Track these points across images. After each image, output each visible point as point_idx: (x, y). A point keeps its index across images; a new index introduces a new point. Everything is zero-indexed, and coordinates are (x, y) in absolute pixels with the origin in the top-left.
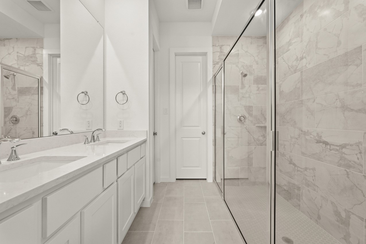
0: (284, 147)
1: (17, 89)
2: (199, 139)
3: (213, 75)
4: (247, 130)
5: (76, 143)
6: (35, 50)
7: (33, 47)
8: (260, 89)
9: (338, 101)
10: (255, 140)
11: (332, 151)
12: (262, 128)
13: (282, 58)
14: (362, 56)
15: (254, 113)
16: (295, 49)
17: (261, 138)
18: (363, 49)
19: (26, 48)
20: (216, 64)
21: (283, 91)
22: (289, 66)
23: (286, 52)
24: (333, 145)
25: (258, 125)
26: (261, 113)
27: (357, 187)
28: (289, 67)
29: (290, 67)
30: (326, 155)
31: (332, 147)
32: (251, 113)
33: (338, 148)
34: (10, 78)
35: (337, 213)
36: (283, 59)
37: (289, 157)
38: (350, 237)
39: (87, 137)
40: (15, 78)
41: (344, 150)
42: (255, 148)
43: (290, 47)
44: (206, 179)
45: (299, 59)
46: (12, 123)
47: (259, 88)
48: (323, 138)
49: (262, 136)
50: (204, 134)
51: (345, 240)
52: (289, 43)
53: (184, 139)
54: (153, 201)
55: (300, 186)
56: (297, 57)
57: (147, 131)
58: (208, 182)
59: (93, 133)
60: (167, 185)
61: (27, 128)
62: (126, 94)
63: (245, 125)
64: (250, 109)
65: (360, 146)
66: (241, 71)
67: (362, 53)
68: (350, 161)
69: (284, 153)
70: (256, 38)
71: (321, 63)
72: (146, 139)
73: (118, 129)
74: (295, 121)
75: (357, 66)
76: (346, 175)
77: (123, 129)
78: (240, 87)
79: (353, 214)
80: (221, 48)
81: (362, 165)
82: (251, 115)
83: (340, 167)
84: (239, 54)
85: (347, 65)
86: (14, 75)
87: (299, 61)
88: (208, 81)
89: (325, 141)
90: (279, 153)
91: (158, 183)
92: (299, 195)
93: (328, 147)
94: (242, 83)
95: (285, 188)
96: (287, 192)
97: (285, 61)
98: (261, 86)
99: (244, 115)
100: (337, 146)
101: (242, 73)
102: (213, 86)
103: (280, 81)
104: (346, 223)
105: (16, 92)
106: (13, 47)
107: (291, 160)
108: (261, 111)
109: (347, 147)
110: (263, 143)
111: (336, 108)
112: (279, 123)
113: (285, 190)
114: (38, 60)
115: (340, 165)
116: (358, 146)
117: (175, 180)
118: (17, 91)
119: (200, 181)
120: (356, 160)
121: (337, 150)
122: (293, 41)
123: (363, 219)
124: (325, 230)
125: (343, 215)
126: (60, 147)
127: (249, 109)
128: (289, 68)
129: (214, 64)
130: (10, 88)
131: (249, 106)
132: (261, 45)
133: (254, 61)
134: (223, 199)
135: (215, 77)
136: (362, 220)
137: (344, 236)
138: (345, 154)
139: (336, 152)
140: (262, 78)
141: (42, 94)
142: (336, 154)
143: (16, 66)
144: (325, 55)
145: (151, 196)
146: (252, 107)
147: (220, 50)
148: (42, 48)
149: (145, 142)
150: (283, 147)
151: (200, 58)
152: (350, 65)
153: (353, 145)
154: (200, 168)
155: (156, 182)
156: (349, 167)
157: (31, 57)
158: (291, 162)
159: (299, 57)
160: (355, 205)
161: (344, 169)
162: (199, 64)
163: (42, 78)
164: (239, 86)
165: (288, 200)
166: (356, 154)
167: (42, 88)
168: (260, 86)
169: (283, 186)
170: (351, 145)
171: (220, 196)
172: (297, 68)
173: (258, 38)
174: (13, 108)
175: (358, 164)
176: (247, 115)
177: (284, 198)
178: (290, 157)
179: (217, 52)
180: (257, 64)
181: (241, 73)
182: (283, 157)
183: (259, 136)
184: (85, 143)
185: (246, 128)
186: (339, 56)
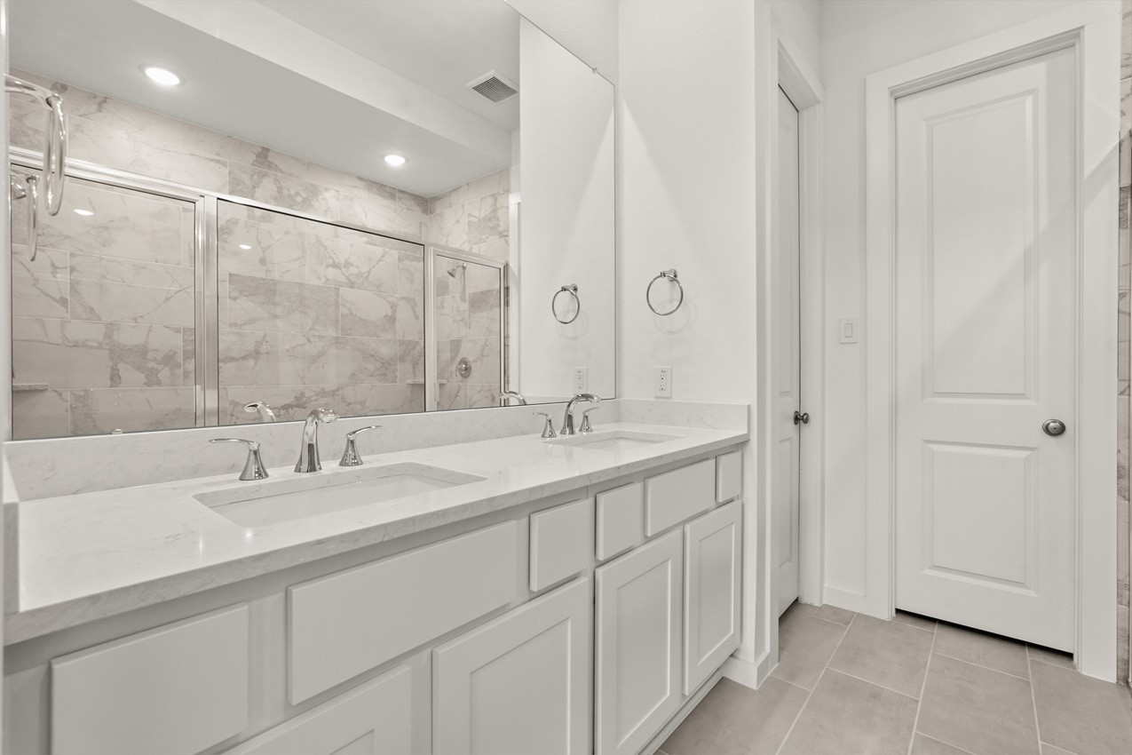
1: (467, 297)
3: (1125, 134)
5: (523, 433)
6: (496, 200)
7: (493, 196)
19: (482, 199)
34: (457, 275)
39: (550, 417)
40: (466, 274)
46: (462, 375)
50: (1053, 431)
54: (776, 672)
57: (749, 406)
58: (1085, 673)
59: (569, 406)
60: (848, 623)
61: (483, 386)
62: (677, 281)
72: (748, 434)
73: (656, 397)
77: (670, 398)
86: (464, 268)
88: (1088, 170)
91: (811, 606)
102: (1124, 190)
105: (465, 306)
106: (463, 206)
114: (501, 224)
117: (886, 614)
118: (467, 303)
119: (1029, 655)
126: (475, 439)
130: (458, 295)
141: (507, 303)
143: (466, 248)
145: (768, 649)
148: (508, 191)
149: (740, 445)
154: (1031, 593)
155: (805, 600)
157: (490, 220)
162: (1030, 101)
163: (506, 266)
167: (507, 289)
174: (461, 341)
184: (543, 436)
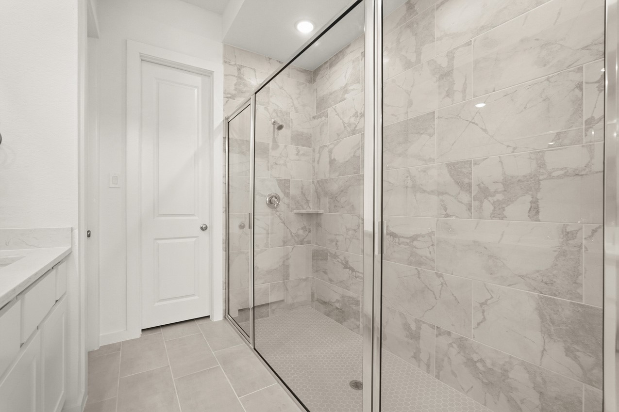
0: (336, 244)
2: (194, 239)
3: (224, 118)
4: (281, 219)
8: (301, 152)
9: (409, 178)
10: (293, 236)
11: (402, 245)
12: (302, 215)
13: (334, 109)
14: (434, 125)
15: (293, 191)
16: (353, 100)
17: (301, 232)
18: (436, 115)
20: (230, 97)
21: (335, 160)
22: (344, 123)
23: (340, 102)
24: (402, 237)
25: (298, 211)
26: (302, 192)
27: (428, 288)
28: (344, 125)
29: (346, 125)
30: (394, 252)
31: (402, 240)
32: (287, 191)
33: (408, 241)
35: (407, 327)
36: (336, 112)
37: (343, 259)
38: (421, 353)
41: (415, 243)
42: (293, 249)
43: (346, 96)
44: (209, 316)
45: (359, 115)
47: (298, 151)
48: (390, 229)
49: (302, 229)
50: (204, 229)
51: (415, 358)
52: (345, 90)
53: (159, 242)
54: (88, 401)
55: (359, 299)
56: (357, 112)
57: (72, 228)
58: (214, 321)
60: (119, 350)
63: (277, 211)
64: (286, 185)
65: (433, 236)
66: (272, 119)
67: (434, 121)
68: (422, 257)
69: (335, 253)
70: (295, 69)
71: (388, 126)
74: (352, 205)
75: (431, 135)
76: (417, 276)
78: (270, 146)
79: (424, 323)
80: (239, 70)
81: (433, 260)
82: (287, 195)
83: (410, 265)
84: (269, 89)
85: (419, 133)
87: (358, 118)
88: (215, 127)
89: (393, 233)
90: (329, 254)
91: (93, 351)
92: (359, 311)
93: (397, 240)
94: (275, 141)
95: (338, 305)
96: (340, 310)
97: (338, 115)
98: (303, 149)
99: (275, 194)
100: (407, 238)
101: (274, 123)
102: (224, 138)
103: (331, 144)
104: (415, 336)
107: (347, 262)
108: (302, 188)
109: (419, 239)
110: (303, 239)
111: (407, 188)
112: (329, 208)
113: (337, 309)
115: (410, 264)
116: (430, 237)
119: (197, 323)
120: (428, 255)
121: (407, 244)
122: (351, 88)
123: (434, 326)
124: (391, 352)
125: (413, 327)
127: (284, 184)
128: (345, 127)
129: (227, 98)
131: (285, 180)
132: (304, 83)
133: (292, 106)
134: (253, 348)
135: (228, 123)
136: (433, 328)
137: (414, 353)
138: (416, 248)
139: (407, 247)
140: (304, 135)
142: (406, 248)
144: (393, 115)
145: (83, 390)
146: (288, 181)
147: (238, 74)
149: (66, 258)
150: (334, 243)
151: (198, 80)
152: (422, 134)
153: (425, 236)
154: (197, 297)
156: (420, 264)
158: (346, 266)
159: (359, 113)
160: (426, 311)
161: (415, 267)
162: (196, 90)
164: (268, 144)
165: (341, 323)
166: (428, 247)
168: (300, 147)
169: (334, 302)
170: (423, 236)
171: (244, 343)
172: (357, 128)
173: (297, 70)
175: (430, 260)
176: (281, 195)
177: (336, 320)
178: (345, 258)
179: (231, 75)
180: (297, 112)
181: (272, 122)
182: (334, 258)
183: (298, 230)
185: (279, 216)
186: (410, 119)
